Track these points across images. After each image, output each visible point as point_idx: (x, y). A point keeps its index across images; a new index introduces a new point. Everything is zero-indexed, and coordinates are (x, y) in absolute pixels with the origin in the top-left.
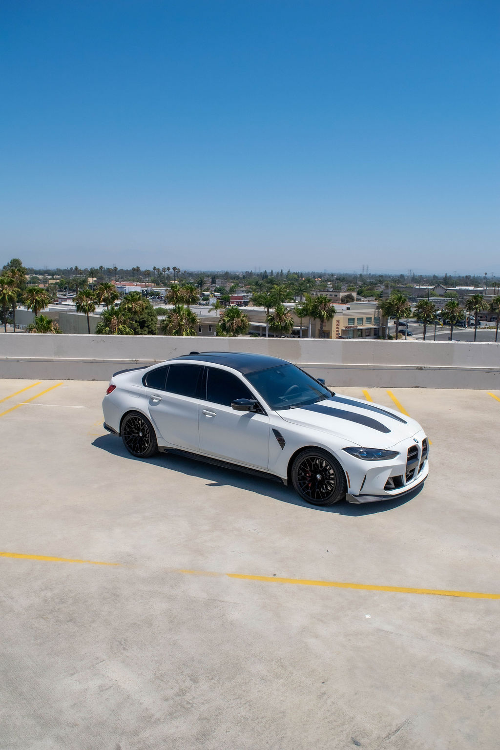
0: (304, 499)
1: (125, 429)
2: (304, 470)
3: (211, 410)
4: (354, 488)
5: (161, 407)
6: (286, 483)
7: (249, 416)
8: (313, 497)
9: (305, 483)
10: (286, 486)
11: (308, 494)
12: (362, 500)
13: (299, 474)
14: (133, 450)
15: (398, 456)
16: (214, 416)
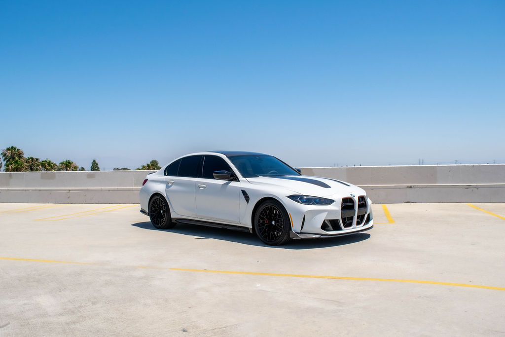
0: (263, 242)
1: (151, 209)
2: (262, 219)
3: (204, 183)
4: (296, 227)
5: (173, 188)
6: (251, 232)
7: (227, 184)
8: (269, 239)
9: (263, 228)
10: (251, 234)
11: (265, 237)
12: (302, 237)
13: (259, 222)
14: (156, 224)
15: (334, 203)
16: (205, 188)
